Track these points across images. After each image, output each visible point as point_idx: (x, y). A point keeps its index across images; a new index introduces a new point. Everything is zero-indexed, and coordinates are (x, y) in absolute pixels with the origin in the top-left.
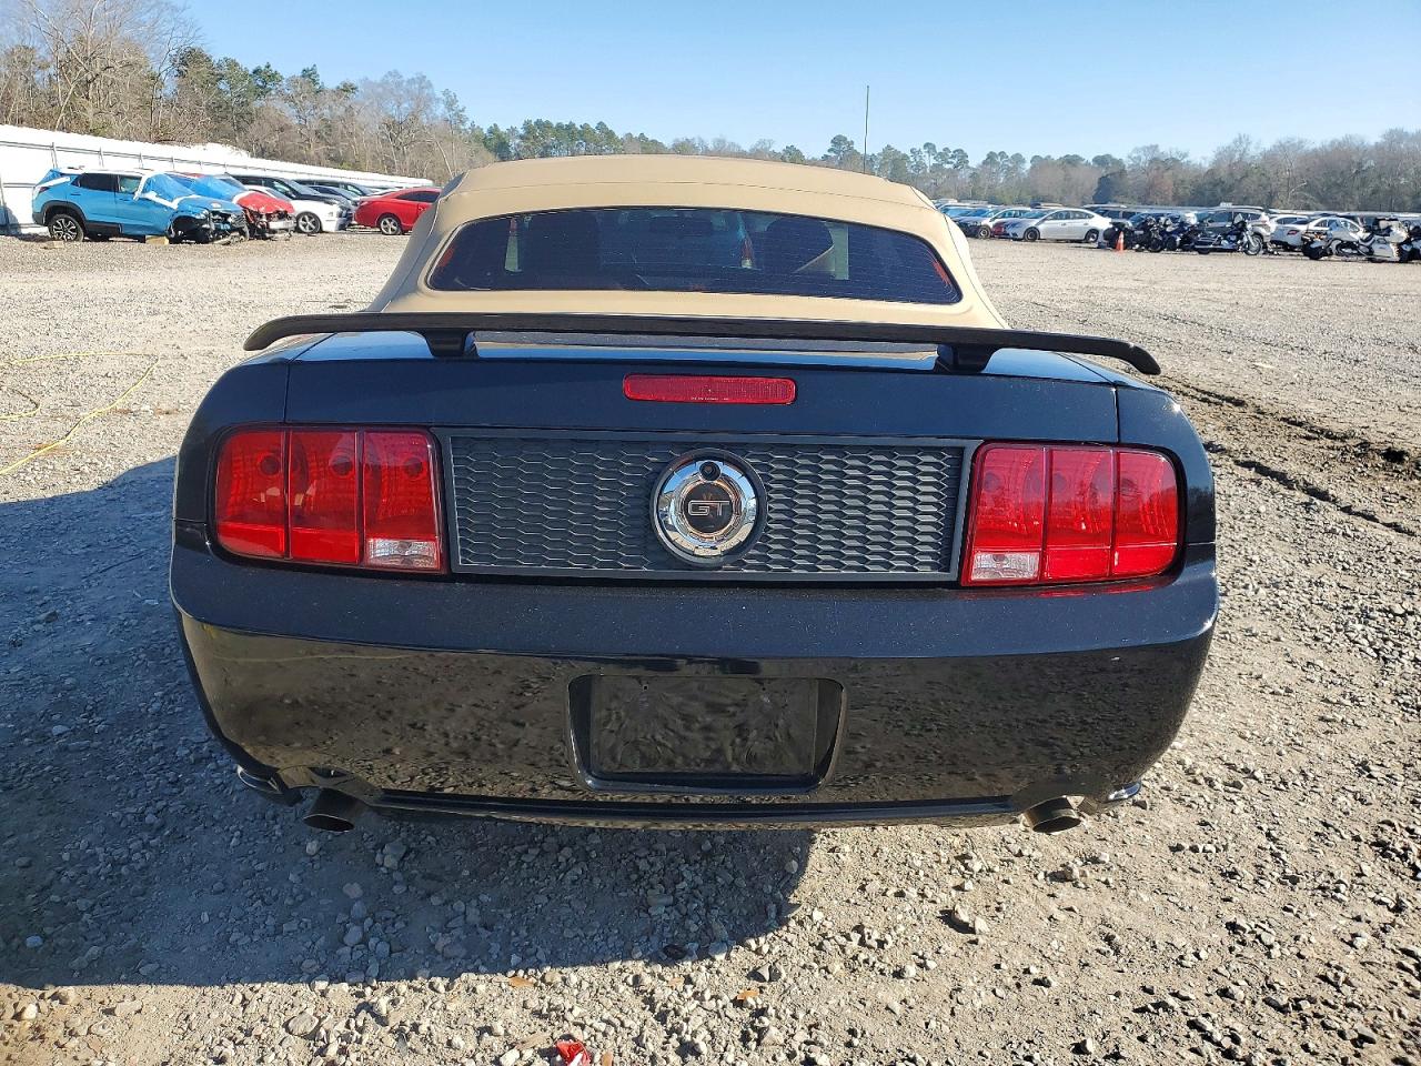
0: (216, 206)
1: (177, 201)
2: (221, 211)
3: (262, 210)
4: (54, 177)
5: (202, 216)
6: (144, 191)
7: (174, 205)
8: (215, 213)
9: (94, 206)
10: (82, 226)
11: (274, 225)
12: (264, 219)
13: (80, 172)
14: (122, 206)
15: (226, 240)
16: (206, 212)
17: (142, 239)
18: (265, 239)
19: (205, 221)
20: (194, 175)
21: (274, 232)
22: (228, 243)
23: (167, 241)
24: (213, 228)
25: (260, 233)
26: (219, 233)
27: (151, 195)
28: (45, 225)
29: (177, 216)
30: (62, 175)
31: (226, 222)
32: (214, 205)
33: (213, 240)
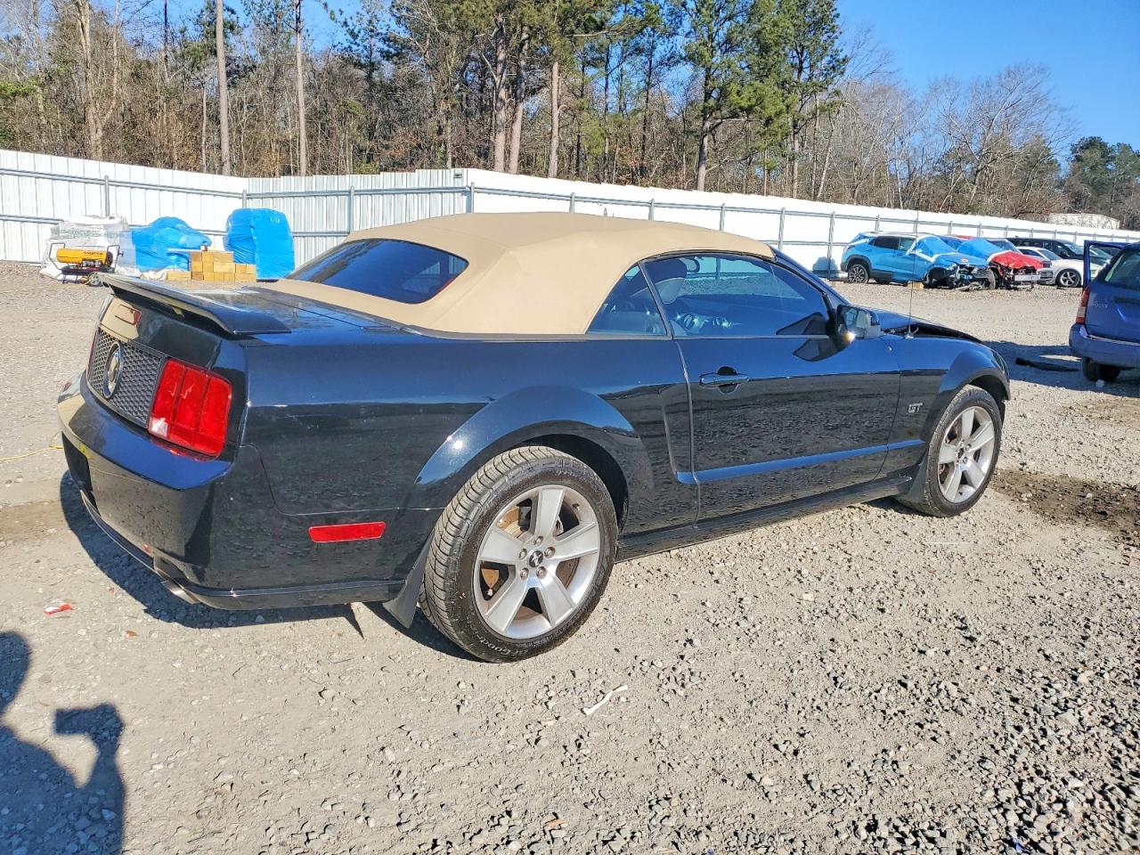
0: (966, 262)
1: (936, 256)
2: (968, 265)
3: (1011, 266)
4: (860, 239)
5: (951, 268)
6: (915, 249)
7: (932, 260)
8: (962, 266)
9: (878, 259)
10: (868, 272)
11: (1019, 278)
12: (1011, 273)
13: (876, 235)
14: (898, 260)
15: (966, 287)
16: (955, 265)
17: (905, 284)
18: (1009, 289)
19: (953, 272)
20: (965, 237)
21: (1019, 283)
22: (967, 290)
23: (922, 286)
24: (958, 278)
25: (1005, 283)
26: (962, 282)
27: (918, 253)
28: (847, 271)
29: (932, 268)
30: (865, 237)
31: (969, 273)
32: (963, 260)
33: (956, 287)
